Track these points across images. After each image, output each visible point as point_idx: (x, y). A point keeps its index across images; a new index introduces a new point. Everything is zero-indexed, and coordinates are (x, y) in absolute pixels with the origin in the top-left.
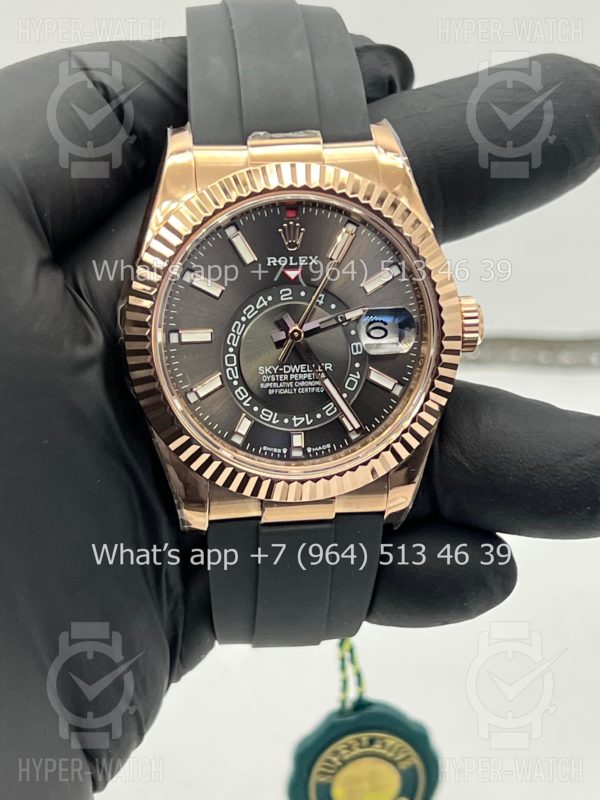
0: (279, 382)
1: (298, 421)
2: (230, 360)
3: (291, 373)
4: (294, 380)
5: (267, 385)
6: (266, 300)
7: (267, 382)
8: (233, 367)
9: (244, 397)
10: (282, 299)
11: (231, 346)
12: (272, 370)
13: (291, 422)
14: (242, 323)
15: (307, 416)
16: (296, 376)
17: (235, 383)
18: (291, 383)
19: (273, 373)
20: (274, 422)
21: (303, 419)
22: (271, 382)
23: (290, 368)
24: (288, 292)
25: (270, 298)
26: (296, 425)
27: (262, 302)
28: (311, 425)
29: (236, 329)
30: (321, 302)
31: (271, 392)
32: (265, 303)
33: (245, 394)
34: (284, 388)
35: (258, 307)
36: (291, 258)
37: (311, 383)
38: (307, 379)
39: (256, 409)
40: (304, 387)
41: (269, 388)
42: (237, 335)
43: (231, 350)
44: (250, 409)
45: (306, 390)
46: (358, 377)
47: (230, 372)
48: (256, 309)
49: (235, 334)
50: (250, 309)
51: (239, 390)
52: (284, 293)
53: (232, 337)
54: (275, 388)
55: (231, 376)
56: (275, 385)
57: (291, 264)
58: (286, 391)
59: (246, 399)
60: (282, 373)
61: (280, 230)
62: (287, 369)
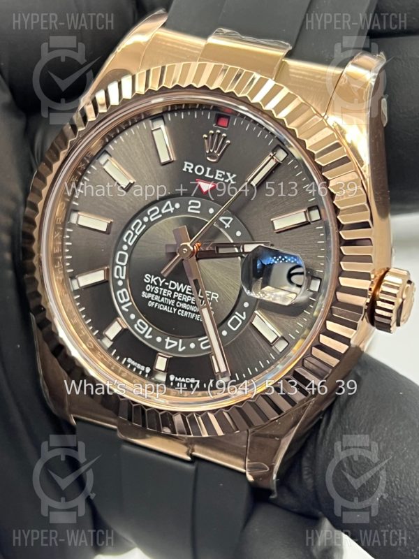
0: (161, 296)
1: (170, 344)
2: (122, 258)
3: (176, 290)
4: (176, 299)
5: (150, 295)
6: (173, 206)
7: (150, 292)
8: (122, 266)
9: (124, 300)
10: (189, 210)
11: (126, 243)
12: (157, 281)
13: (163, 342)
14: (143, 223)
15: (181, 341)
16: (179, 295)
17: (120, 283)
18: (173, 301)
19: (158, 286)
20: (147, 336)
21: (176, 343)
22: (153, 293)
23: (177, 285)
24: (197, 204)
25: (177, 206)
26: (167, 347)
27: (168, 207)
28: (182, 352)
29: (135, 227)
30: (227, 225)
31: (151, 304)
32: (171, 209)
33: (126, 298)
34: (165, 304)
35: (163, 211)
36: (209, 169)
37: (192, 308)
38: (189, 303)
39: (133, 316)
40: (185, 310)
41: (150, 299)
42: (135, 234)
43: (125, 247)
44: (126, 315)
45: (186, 314)
46: (244, 318)
47: (118, 269)
48: (160, 213)
49: (134, 232)
50: (155, 210)
51: (121, 291)
52: (193, 204)
53: (130, 234)
54: (156, 301)
55: (118, 274)
56: (157, 298)
57: (207, 175)
58: (165, 308)
59: (125, 303)
60: (166, 287)
61: (205, 136)
62: (173, 285)
